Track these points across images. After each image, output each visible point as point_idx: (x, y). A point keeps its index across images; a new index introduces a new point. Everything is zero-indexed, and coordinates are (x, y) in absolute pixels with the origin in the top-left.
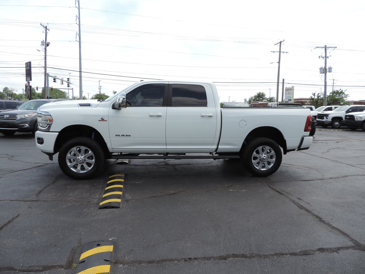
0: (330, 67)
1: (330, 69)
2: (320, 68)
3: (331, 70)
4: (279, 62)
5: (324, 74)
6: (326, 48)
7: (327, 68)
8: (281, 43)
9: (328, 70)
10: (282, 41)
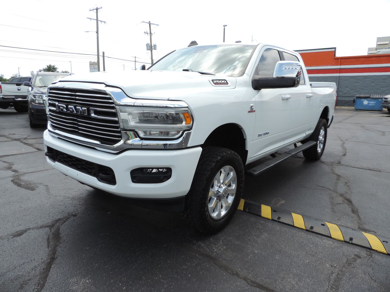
0: (154, 44)
1: (155, 46)
2: (146, 45)
3: (156, 48)
4: (97, 32)
5: (150, 51)
6: (150, 24)
7: (153, 45)
8: (97, 9)
9: (153, 47)
10: (100, 8)
